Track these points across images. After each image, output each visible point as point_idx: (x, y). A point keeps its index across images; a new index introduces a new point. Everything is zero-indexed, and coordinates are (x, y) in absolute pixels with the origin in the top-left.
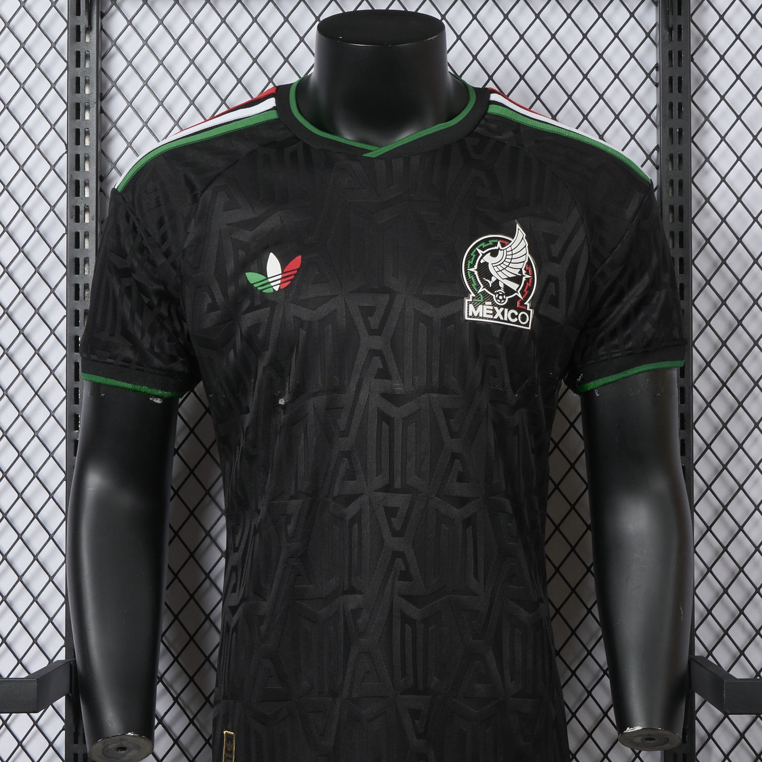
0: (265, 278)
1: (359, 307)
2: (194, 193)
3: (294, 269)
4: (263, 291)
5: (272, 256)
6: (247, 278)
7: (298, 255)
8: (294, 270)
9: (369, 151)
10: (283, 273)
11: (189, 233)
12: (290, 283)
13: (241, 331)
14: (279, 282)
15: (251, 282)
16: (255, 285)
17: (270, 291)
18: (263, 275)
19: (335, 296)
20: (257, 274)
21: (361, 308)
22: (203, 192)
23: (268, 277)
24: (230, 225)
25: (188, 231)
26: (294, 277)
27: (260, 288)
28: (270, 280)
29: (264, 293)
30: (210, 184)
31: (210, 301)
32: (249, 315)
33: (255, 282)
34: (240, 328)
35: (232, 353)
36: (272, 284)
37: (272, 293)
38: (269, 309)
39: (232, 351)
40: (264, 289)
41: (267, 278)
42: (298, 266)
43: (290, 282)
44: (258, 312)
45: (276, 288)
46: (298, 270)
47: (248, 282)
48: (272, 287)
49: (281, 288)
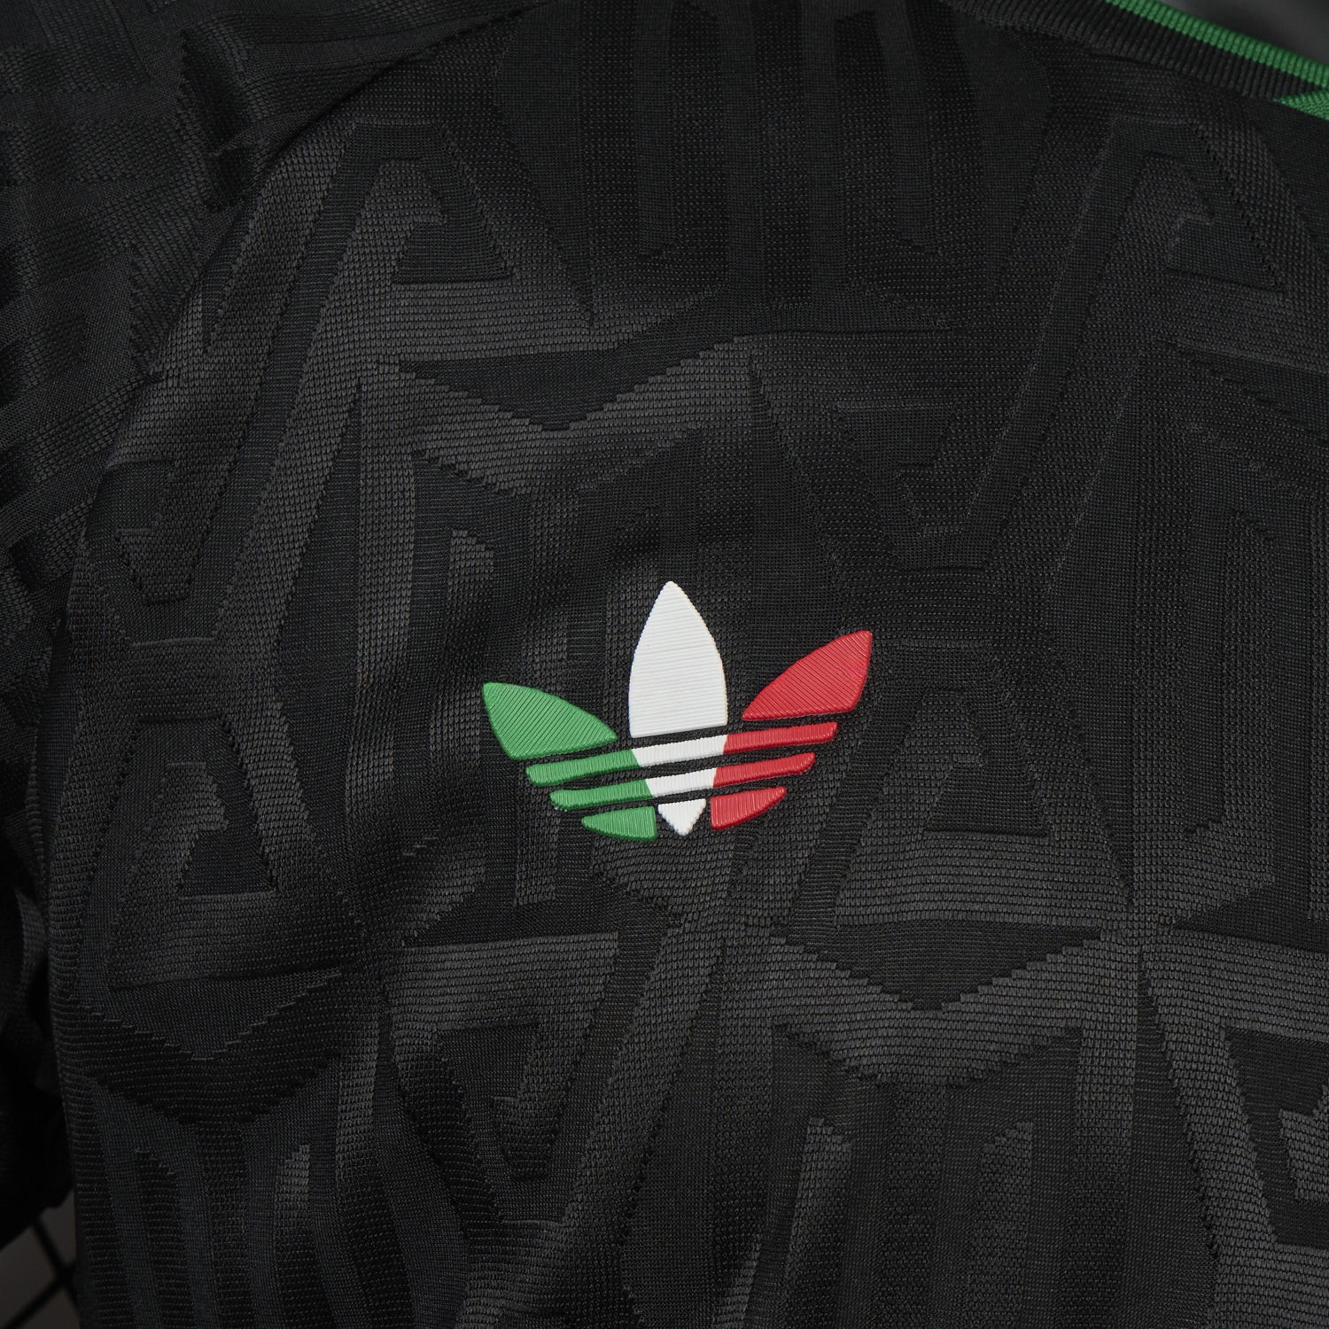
0: (606, 735)
1: (1232, 1035)
2: (231, 146)
3: (818, 707)
4: (588, 822)
5: (672, 606)
6: (485, 719)
7: (851, 629)
8: (813, 720)
9: (1309, 88)
10: (737, 723)
11: (156, 379)
12: (781, 800)
13: (386, 1049)
14: (705, 779)
15: (515, 750)
16: (538, 775)
17: (635, 825)
18: (599, 715)
19: (1076, 937)
20: (559, 705)
21: (1244, 1044)
22: (287, 144)
23: (636, 732)
24: (420, 369)
25: (153, 369)
26: (813, 766)
27: (563, 799)
28: (645, 757)
29: (594, 835)
30: (335, 107)
31: (215, 817)
32: (458, 958)
33: (541, 751)
34: (386, 1024)
35: (297, 1174)
36: (657, 786)
37: (646, 843)
38: (608, 944)
39: (303, 1155)
40: (592, 810)
41: (625, 741)
42: (848, 699)
43: (780, 792)
44: (532, 951)
45: (682, 818)
46: (844, 719)
47: (490, 739)
48: (655, 802)
49: (715, 822)
